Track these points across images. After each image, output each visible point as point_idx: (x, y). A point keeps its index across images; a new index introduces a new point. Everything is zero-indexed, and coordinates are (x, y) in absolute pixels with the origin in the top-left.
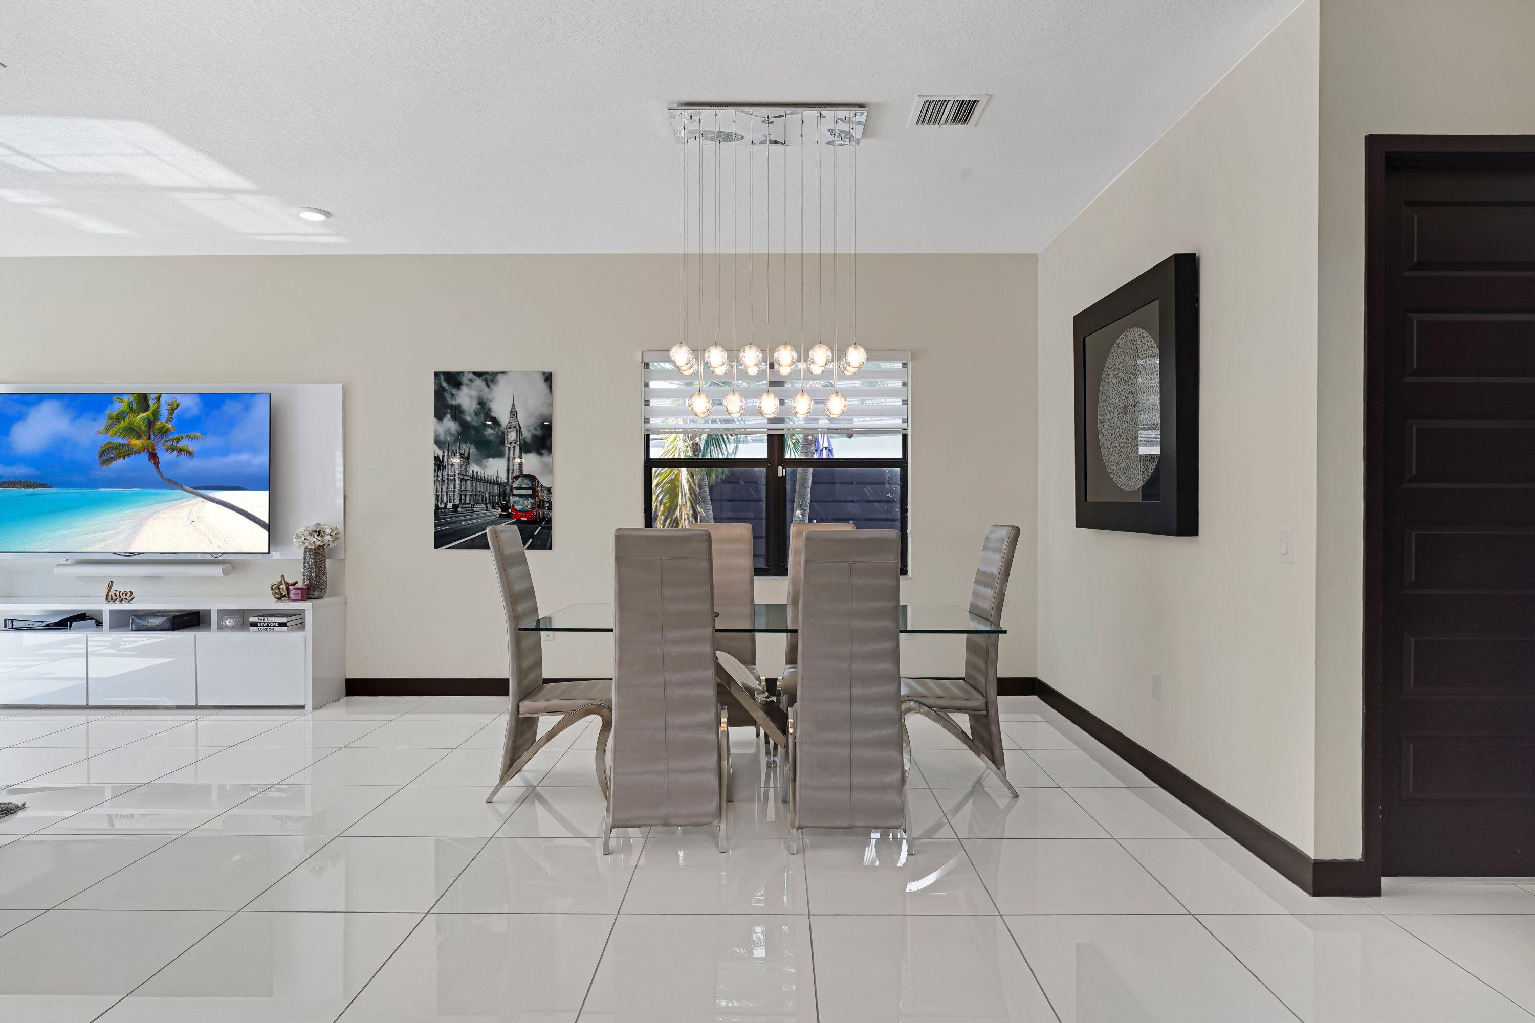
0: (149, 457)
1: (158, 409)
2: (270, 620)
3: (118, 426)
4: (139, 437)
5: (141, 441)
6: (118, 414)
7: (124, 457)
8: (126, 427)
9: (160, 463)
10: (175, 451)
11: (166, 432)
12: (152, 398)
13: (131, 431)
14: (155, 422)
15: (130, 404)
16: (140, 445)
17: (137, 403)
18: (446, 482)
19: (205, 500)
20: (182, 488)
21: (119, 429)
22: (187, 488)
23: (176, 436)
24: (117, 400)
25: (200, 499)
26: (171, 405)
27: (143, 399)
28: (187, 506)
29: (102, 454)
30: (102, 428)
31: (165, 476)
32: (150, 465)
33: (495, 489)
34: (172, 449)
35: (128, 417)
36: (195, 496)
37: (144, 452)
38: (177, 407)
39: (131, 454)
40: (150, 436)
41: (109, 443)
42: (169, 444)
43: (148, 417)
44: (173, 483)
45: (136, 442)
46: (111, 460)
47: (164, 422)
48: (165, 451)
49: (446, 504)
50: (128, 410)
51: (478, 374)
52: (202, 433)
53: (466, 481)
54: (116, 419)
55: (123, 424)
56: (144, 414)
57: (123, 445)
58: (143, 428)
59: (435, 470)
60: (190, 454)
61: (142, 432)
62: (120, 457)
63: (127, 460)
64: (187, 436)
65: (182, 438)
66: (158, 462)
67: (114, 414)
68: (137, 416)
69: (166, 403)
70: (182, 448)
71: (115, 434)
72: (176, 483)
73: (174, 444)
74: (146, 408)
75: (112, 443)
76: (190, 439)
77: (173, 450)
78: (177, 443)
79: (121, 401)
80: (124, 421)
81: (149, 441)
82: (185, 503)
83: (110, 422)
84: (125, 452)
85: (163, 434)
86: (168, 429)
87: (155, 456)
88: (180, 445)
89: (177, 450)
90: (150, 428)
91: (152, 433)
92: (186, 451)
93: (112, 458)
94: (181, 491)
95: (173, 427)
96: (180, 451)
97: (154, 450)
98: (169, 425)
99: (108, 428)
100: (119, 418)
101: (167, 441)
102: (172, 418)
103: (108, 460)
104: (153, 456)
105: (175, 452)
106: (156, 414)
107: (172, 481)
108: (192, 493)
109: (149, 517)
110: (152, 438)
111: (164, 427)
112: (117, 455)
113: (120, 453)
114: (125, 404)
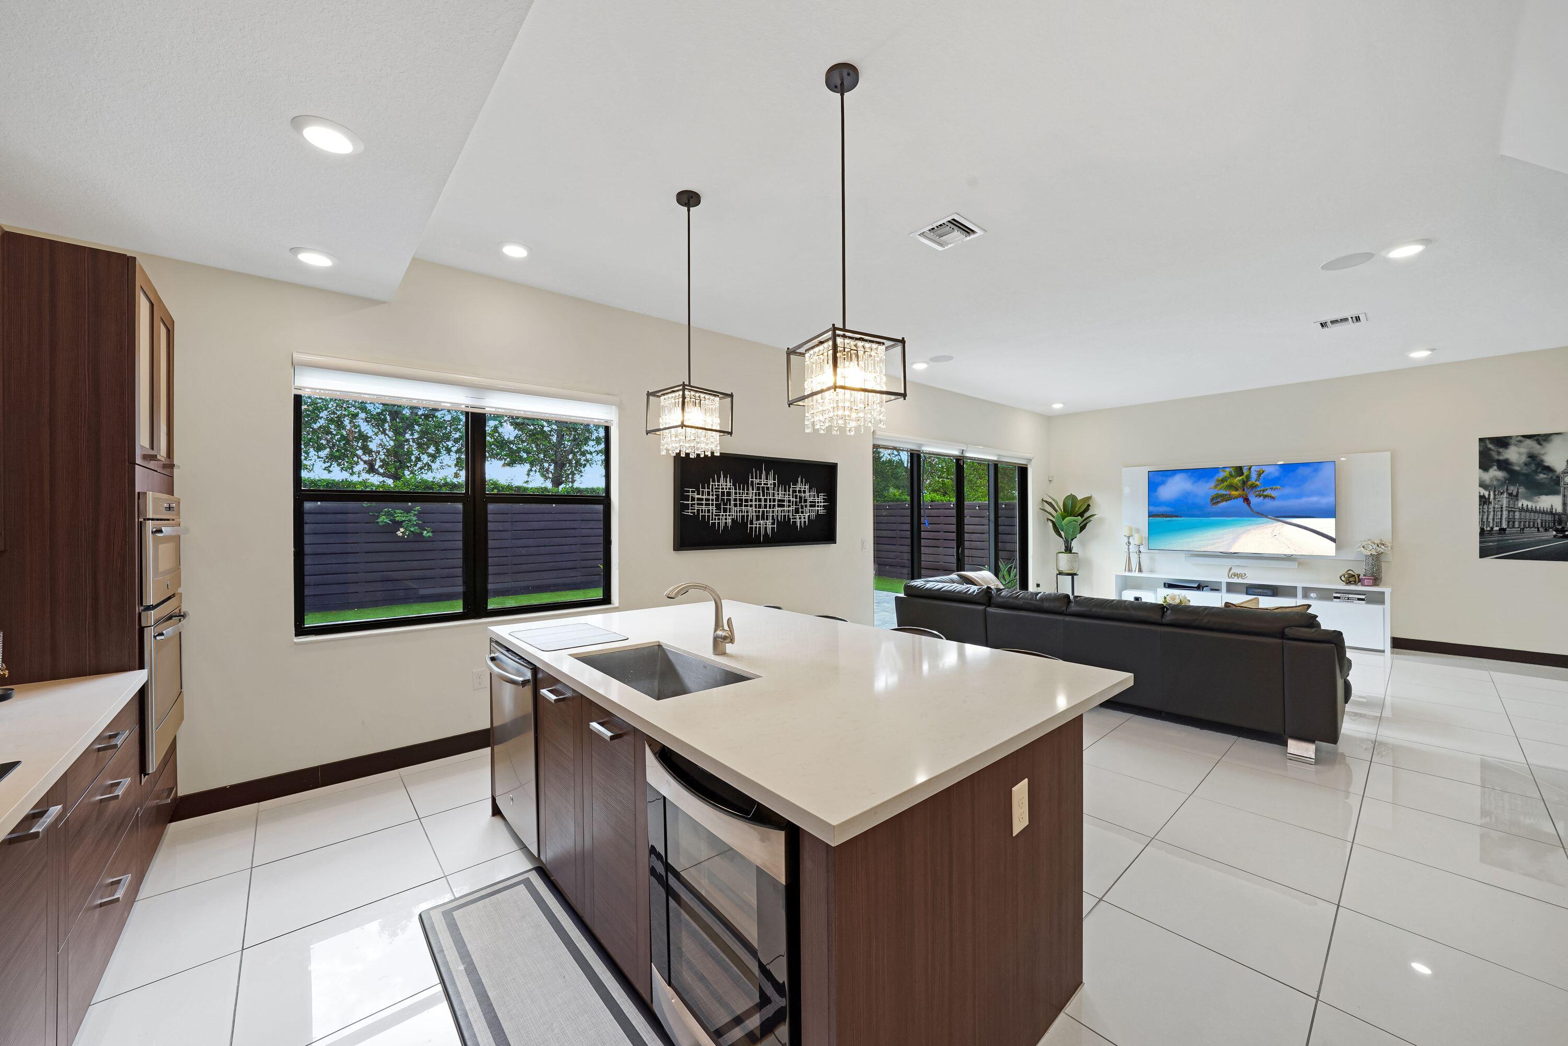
0: (1243, 501)
1: (1250, 474)
2: (1350, 596)
3: (1222, 485)
4: (1236, 490)
5: (1238, 492)
6: (1222, 479)
7: (1226, 501)
8: (1228, 485)
9: (1251, 503)
11: (1255, 487)
12: (1245, 469)
13: (1232, 487)
14: (1247, 482)
15: (1230, 472)
16: (1238, 494)
17: (1235, 472)
18: (1492, 513)
20: (1267, 517)
22: (1271, 517)
23: (1262, 488)
24: (1222, 471)
25: (1280, 523)
26: (1259, 472)
27: (1239, 470)
28: (1270, 527)
29: (1212, 499)
30: (1213, 486)
31: (1255, 511)
32: (1245, 505)
33: (1549, 518)
34: (1259, 496)
35: (1229, 479)
36: (1276, 521)
37: (1240, 498)
38: (1263, 473)
39: (1232, 499)
41: (1217, 494)
42: (1257, 493)
43: (1243, 479)
45: (1234, 493)
46: (1218, 502)
47: (1254, 481)
48: (1255, 497)
49: (1492, 529)
50: (1229, 476)
51: (1528, 437)
53: (1514, 512)
54: (1221, 481)
55: (1225, 484)
56: (1240, 478)
57: (1226, 495)
58: (1239, 485)
59: (1480, 505)
60: (1273, 498)
61: (1239, 487)
62: (1224, 501)
63: (1228, 502)
64: (1270, 489)
65: (1267, 489)
67: (1220, 478)
68: (1235, 479)
69: (1256, 471)
70: (1267, 495)
71: (1221, 489)
72: (1262, 514)
73: (1261, 493)
74: (1242, 474)
76: (1273, 490)
79: (1224, 471)
80: (1226, 482)
81: (1244, 492)
83: (1218, 483)
84: (1227, 498)
85: (1253, 488)
86: (1257, 485)
88: (1265, 493)
90: (1244, 485)
91: (1245, 488)
92: (1270, 497)
94: (1266, 519)
95: (1260, 484)
96: (1265, 497)
97: (1247, 496)
98: (1258, 483)
99: (1216, 486)
101: (1255, 492)
102: (1259, 479)
103: (1216, 503)
104: (1247, 500)
105: (1262, 497)
106: (1248, 477)
107: (1259, 513)
108: (1274, 519)
109: (1244, 533)
110: (1246, 490)
111: (1254, 484)
112: (1222, 500)
113: (1224, 499)
114: (1227, 473)
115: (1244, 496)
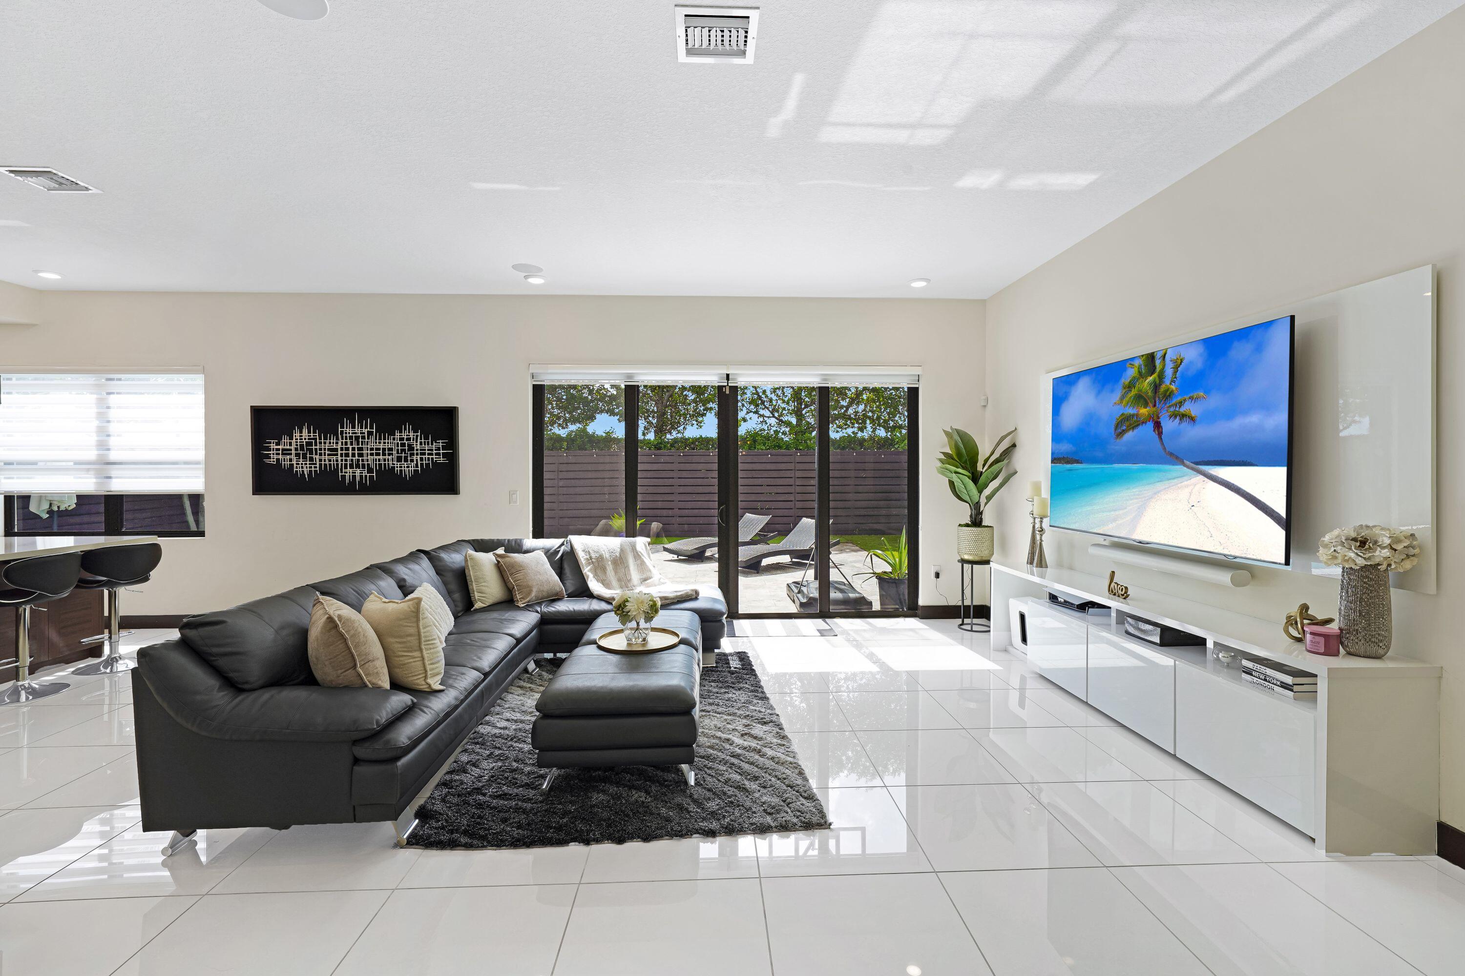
0: (1154, 427)
1: (1163, 369)
3: (1130, 395)
4: (1146, 405)
5: (1148, 409)
6: (1130, 382)
7: (1133, 428)
8: (1136, 395)
9: (1163, 433)
10: (1178, 417)
11: (1170, 395)
12: (1158, 358)
13: (1141, 399)
14: (1160, 385)
15: (1140, 368)
16: (1147, 413)
17: (1145, 366)
19: (1206, 479)
20: (1183, 463)
21: (1131, 397)
22: (1187, 463)
23: (1179, 399)
24: (1130, 366)
25: (1201, 477)
26: (1175, 361)
27: (1150, 360)
28: (1187, 486)
29: (1117, 427)
30: (1118, 398)
31: (1168, 450)
32: (1155, 436)
34: (1174, 416)
35: (1138, 383)
36: (1195, 473)
37: (1149, 421)
38: (1181, 362)
39: (1139, 424)
40: (1155, 402)
41: (1122, 414)
42: (1172, 409)
43: (1154, 381)
44: (1174, 458)
45: (1144, 411)
46: (1124, 432)
47: (1168, 384)
48: (1168, 418)
50: (1138, 376)
52: (1205, 392)
54: (1128, 388)
55: (1134, 392)
56: (1151, 378)
57: (1133, 416)
58: (1150, 394)
60: (1192, 419)
61: (1149, 399)
62: (1130, 429)
63: (1136, 431)
64: (1190, 398)
65: (1185, 400)
66: (1162, 433)
67: (1127, 382)
68: (1145, 381)
69: (1171, 361)
70: (1184, 413)
71: (1127, 404)
72: (1177, 458)
73: (1177, 409)
74: (1154, 369)
75: (1124, 415)
76: (1193, 401)
77: (1176, 417)
78: (1180, 407)
79: (1133, 366)
80: (1134, 388)
81: (1154, 409)
82: (1186, 483)
83: (1124, 391)
84: (1134, 423)
85: (1167, 398)
86: (1172, 391)
87: (1159, 426)
88: (1183, 409)
89: (1180, 415)
90: (1156, 392)
91: (1157, 399)
92: (1189, 418)
93: (1123, 430)
94: (1182, 467)
95: (1176, 389)
96: (1183, 416)
97: (1158, 418)
98: (1173, 387)
99: (1123, 398)
100: (1130, 387)
101: (1170, 407)
102: (1176, 378)
103: (1121, 433)
104: (1158, 426)
105: (1177, 420)
106: (1161, 376)
107: (1174, 454)
108: (1192, 469)
109: (1152, 498)
110: (1157, 405)
111: (1168, 390)
112: (1128, 427)
113: (1131, 424)
114: (1136, 369)
115: (1155, 418)
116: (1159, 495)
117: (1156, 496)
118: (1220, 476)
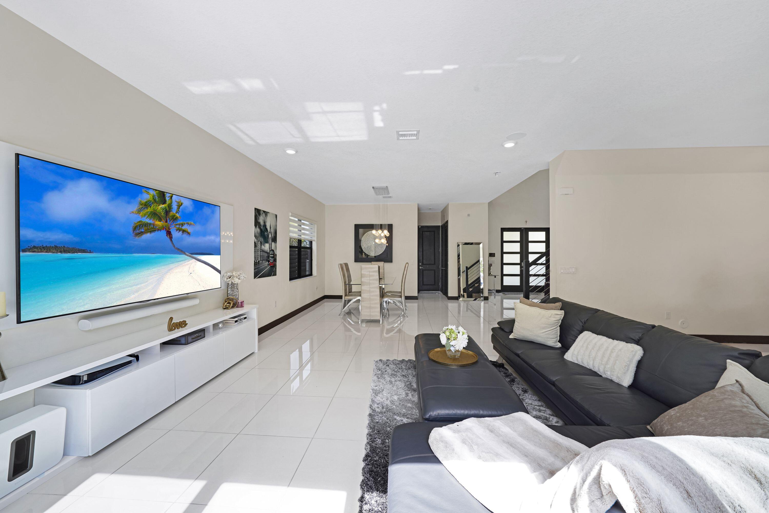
0: (166, 234)
1: (171, 204)
3: (146, 210)
4: (160, 220)
5: (162, 223)
6: (146, 202)
7: (151, 232)
8: (152, 212)
9: (173, 238)
10: (181, 231)
11: (176, 219)
12: (167, 196)
13: (154, 215)
14: (170, 212)
15: (154, 196)
16: (161, 225)
17: (158, 197)
18: (257, 252)
19: (196, 261)
20: (185, 254)
21: (147, 212)
22: (187, 253)
23: (181, 222)
24: (145, 192)
25: (194, 260)
26: (178, 203)
27: (162, 194)
28: (187, 265)
29: (135, 228)
30: (135, 210)
31: (176, 247)
32: (168, 239)
33: (266, 255)
34: (179, 230)
35: (153, 205)
36: (191, 258)
37: (163, 230)
38: (181, 205)
39: (155, 230)
40: (167, 220)
41: (140, 221)
42: (178, 226)
43: (166, 208)
44: (180, 251)
45: (157, 223)
46: (142, 233)
47: (175, 213)
48: (176, 231)
49: (257, 261)
50: (153, 201)
51: (264, 212)
52: (194, 223)
53: (261, 252)
54: (145, 205)
55: (149, 210)
56: (163, 206)
57: (150, 224)
58: (163, 214)
59: (254, 247)
60: (189, 234)
61: (162, 217)
62: (148, 232)
63: (153, 234)
64: (187, 223)
65: (184, 224)
66: (172, 237)
67: (144, 201)
68: (159, 206)
69: (176, 201)
70: (184, 230)
71: (145, 215)
72: (182, 251)
73: (181, 227)
74: (164, 202)
75: (142, 222)
76: (189, 225)
77: (180, 231)
78: (182, 226)
79: (148, 193)
80: (150, 207)
81: (166, 224)
82: (187, 263)
83: (141, 206)
84: (152, 229)
85: (174, 220)
86: (177, 217)
87: (170, 233)
88: (183, 228)
89: (182, 230)
90: (167, 215)
91: (168, 219)
92: (187, 232)
93: (142, 232)
94: (184, 255)
95: (180, 217)
96: (184, 231)
97: (169, 229)
98: (177, 215)
99: (139, 211)
100: (147, 205)
101: (176, 225)
102: (179, 211)
103: (140, 233)
104: (169, 233)
105: (181, 232)
106: (170, 206)
107: (180, 249)
108: (190, 256)
109: (167, 273)
110: (168, 222)
111: (175, 216)
112: (146, 230)
113: (148, 229)
114: (151, 196)
115: (167, 229)
116: (172, 270)
117: (170, 271)
118: (202, 259)
